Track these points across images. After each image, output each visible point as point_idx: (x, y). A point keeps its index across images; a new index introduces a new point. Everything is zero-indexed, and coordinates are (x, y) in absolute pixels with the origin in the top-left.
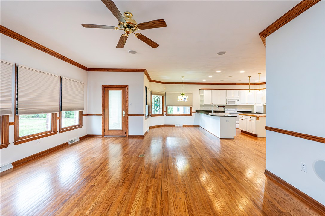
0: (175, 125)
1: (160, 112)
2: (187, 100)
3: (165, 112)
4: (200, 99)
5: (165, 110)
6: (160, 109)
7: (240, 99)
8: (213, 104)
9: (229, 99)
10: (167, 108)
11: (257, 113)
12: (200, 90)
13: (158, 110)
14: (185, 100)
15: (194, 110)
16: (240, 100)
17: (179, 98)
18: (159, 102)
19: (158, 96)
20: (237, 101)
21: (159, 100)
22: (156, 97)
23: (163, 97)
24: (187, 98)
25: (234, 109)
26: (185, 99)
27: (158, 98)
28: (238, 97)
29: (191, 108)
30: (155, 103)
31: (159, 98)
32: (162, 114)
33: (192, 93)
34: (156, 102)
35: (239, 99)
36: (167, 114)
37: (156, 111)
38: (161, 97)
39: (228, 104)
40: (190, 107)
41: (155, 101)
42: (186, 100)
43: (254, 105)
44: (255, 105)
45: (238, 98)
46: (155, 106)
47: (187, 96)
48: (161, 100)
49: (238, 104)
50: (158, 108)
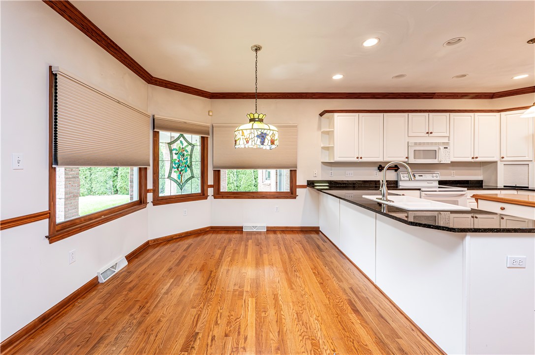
0: (242, 228)
1: (194, 187)
2: (273, 142)
3: (211, 186)
4: (322, 146)
5: (211, 181)
6: (193, 177)
7: (451, 142)
8: (364, 160)
9: (416, 144)
10: (217, 174)
11: (507, 188)
12: (321, 115)
13: (187, 181)
14: (263, 143)
15: (301, 180)
16: (451, 147)
17: (239, 135)
18: (191, 156)
19: (186, 135)
20: (442, 148)
21: (189, 148)
22: (178, 138)
23: (204, 141)
24: (270, 133)
25: (428, 177)
26: (262, 137)
27: (185, 144)
28: (445, 134)
29: (293, 174)
30: (172, 157)
31: (190, 144)
32: (203, 196)
33: (296, 127)
34: (175, 157)
35: (448, 143)
36: (218, 194)
37: (174, 185)
38: (196, 139)
39: (412, 160)
40: (289, 170)
41: (171, 151)
42: (268, 139)
43: (496, 162)
44: (499, 163)
45: (446, 140)
46: (171, 168)
47: (272, 127)
48: (198, 150)
49: (444, 157)
50: (188, 174)
